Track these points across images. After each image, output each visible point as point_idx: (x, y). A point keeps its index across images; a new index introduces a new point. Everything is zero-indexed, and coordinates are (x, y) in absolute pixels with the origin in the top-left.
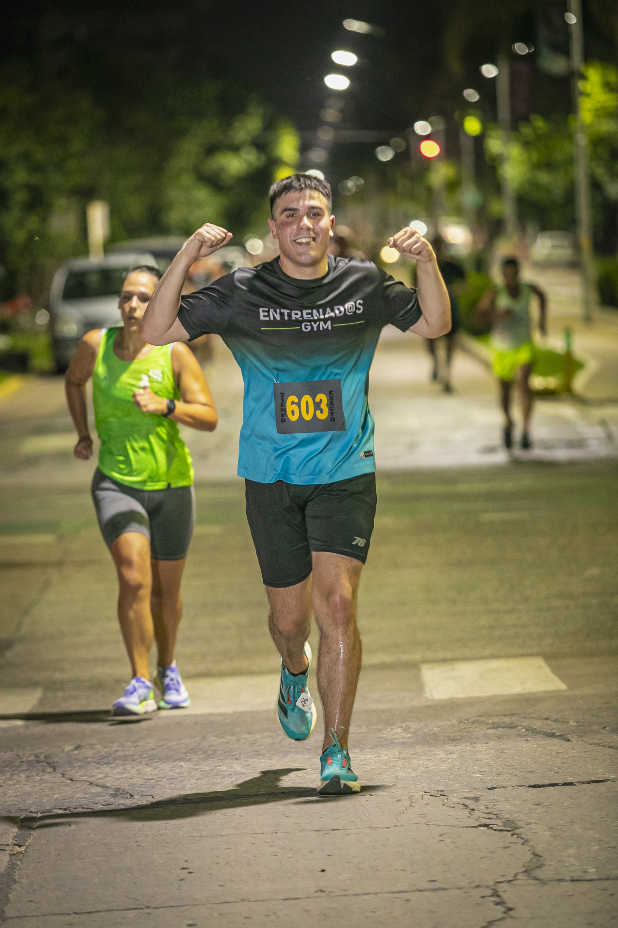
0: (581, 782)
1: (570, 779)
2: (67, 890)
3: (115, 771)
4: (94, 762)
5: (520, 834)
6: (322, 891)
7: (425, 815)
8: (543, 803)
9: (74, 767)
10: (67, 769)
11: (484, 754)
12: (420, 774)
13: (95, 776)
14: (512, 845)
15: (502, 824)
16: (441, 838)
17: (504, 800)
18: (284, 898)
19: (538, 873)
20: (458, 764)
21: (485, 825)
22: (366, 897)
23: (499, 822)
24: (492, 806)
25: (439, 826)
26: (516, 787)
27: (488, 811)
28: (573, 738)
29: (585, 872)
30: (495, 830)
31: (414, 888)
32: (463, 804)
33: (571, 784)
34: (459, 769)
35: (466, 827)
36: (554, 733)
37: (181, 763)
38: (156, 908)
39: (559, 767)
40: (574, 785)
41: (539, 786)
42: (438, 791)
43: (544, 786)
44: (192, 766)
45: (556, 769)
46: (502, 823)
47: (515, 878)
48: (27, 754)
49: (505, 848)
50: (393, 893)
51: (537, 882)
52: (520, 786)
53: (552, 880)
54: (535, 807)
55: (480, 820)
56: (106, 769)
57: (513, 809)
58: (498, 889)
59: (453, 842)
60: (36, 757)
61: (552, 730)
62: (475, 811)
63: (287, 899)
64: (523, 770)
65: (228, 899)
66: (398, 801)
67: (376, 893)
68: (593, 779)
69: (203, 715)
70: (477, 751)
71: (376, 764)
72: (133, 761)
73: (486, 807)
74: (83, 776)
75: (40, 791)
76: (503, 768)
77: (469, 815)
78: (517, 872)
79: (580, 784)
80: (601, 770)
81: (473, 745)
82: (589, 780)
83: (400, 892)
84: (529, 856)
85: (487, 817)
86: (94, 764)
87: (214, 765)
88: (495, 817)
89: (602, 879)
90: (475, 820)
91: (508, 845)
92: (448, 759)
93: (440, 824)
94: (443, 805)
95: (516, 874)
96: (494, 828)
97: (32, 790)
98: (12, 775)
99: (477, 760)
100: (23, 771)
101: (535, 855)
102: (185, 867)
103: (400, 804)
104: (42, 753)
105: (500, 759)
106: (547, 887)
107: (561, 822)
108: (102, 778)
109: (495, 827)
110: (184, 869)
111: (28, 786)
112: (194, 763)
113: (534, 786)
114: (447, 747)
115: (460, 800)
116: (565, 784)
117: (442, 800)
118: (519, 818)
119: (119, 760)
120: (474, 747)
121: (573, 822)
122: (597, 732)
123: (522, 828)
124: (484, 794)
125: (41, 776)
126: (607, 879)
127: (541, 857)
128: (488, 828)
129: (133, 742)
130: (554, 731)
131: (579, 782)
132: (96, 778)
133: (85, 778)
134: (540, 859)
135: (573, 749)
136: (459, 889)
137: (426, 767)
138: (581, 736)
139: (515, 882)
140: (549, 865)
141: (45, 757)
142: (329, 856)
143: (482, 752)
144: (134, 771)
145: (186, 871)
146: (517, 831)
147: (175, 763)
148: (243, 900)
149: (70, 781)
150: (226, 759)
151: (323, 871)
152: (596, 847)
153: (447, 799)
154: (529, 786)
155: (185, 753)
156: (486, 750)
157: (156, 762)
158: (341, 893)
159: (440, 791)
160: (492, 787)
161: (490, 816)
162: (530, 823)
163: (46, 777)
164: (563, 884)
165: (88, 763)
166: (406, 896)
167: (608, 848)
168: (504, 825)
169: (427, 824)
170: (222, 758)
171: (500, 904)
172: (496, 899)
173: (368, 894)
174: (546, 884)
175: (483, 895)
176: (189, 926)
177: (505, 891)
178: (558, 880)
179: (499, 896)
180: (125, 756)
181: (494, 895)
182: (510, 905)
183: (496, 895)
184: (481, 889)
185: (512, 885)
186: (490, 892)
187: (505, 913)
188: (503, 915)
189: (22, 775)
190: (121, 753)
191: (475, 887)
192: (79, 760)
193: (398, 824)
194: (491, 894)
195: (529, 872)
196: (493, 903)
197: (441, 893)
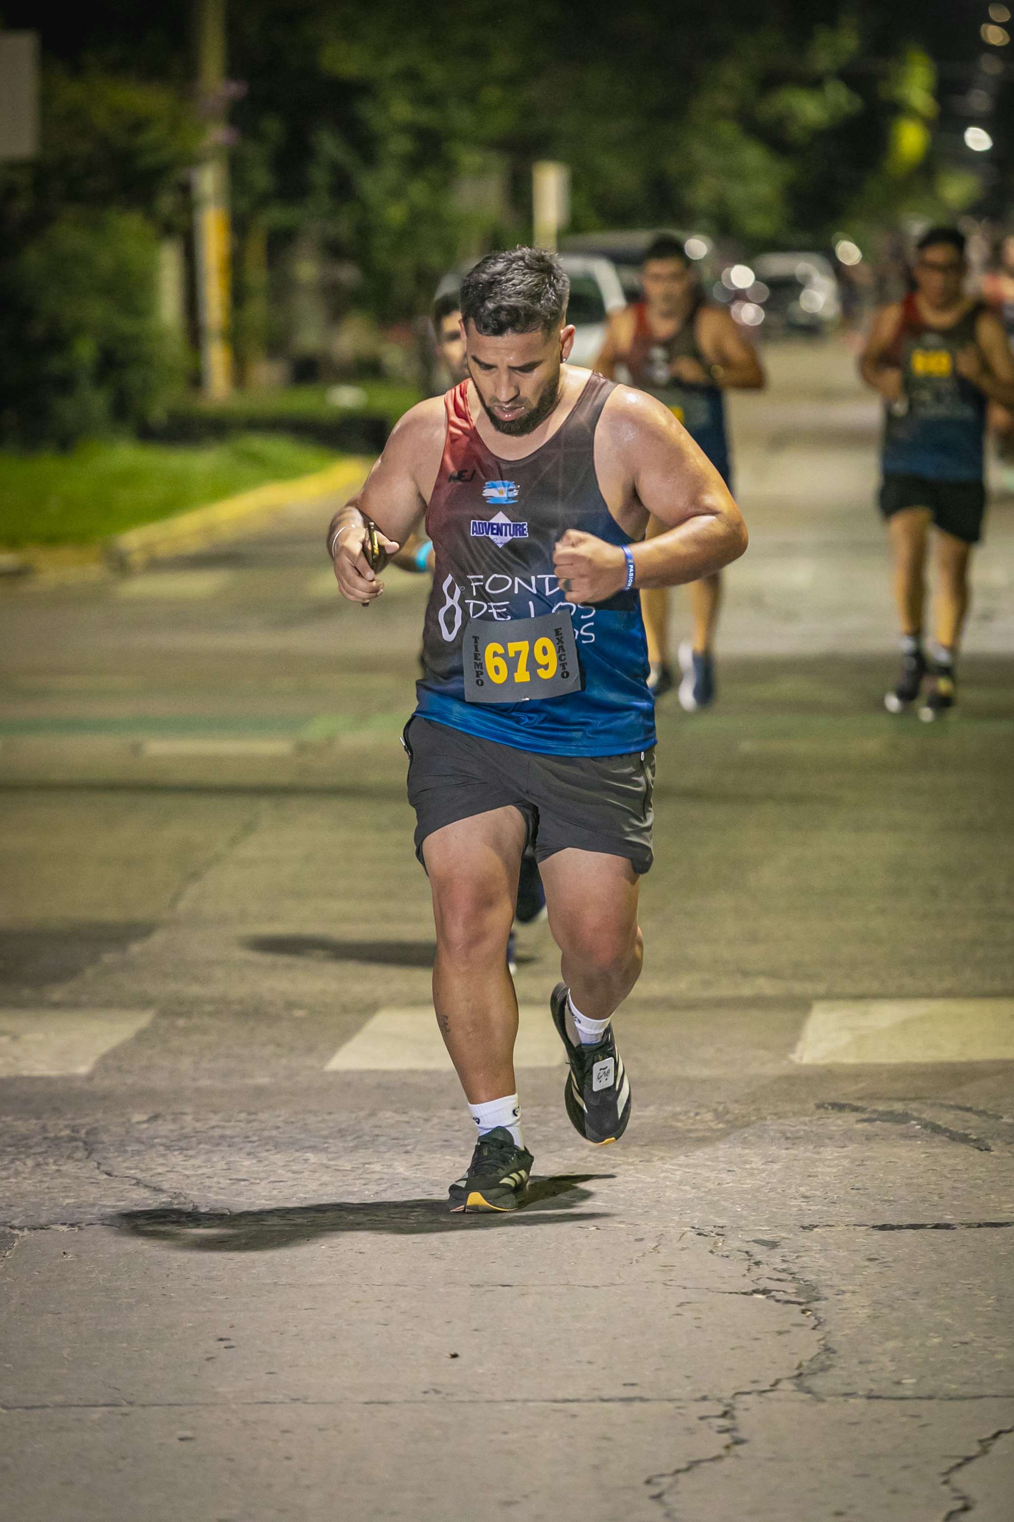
0: (966, 1224)
1: (948, 1218)
3: (192, 1162)
4: (161, 1145)
5: (817, 1309)
6: (437, 1392)
7: (671, 1268)
8: (883, 1258)
9: (126, 1152)
10: (111, 1155)
11: (829, 1166)
12: (702, 1194)
13: (151, 1169)
14: (795, 1329)
15: (794, 1291)
16: (679, 1310)
17: (819, 1248)
18: (367, 1400)
19: (817, 1383)
20: (775, 1181)
21: (765, 1292)
22: (507, 1407)
23: (791, 1288)
24: (794, 1257)
25: (685, 1288)
26: (853, 1227)
27: (784, 1266)
28: (995, 1144)
29: (898, 1383)
30: (778, 1301)
31: (594, 1395)
32: (747, 1252)
33: (948, 1227)
34: (772, 1190)
35: (730, 1293)
36: (967, 1135)
37: (309, 1155)
38: (144, 1406)
39: (942, 1195)
40: (954, 1229)
41: (892, 1228)
42: (715, 1227)
43: (900, 1227)
44: (325, 1161)
45: (936, 1198)
46: (796, 1289)
47: (774, 1387)
48: (60, 1127)
49: (780, 1333)
50: (556, 1401)
51: (809, 1396)
52: (860, 1226)
53: (835, 1394)
54: (867, 1263)
55: (760, 1282)
56: (176, 1158)
57: (828, 1265)
58: (736, 1406)
59: (696, 1319)
60: (73, 1131)
61: (966, 1129)
62: (761, 1266)
63: (372, 1403)
64: (879, 1197)
65: (271, 1397)
66: (637, 1240)
67: (526, 1401)
68: (989, 1220)
69: (399, 1072)
70: (820, 1159)
71: (637, 1173)
72: (230, 1146)
73: (783, 1258)
74: (131, 1169)
75: (47, 1190)
76: (847, 1192)
77: (746, 1272)
78: (778, 1377)
79: (963, 1227)
81: (817, 1150)
82: (982, 1222)
83: (566, 1401)
84: (814, 1350)
85: (775, 1277)
86: (162, 1148)
87: (362, 1161)
88: (790, 1278)
89: (920, 1398)
90: (753, 1281)
91: (788, 1328)
92: (764, 1171)
93: (689, 1285)
94: (711, 1252)
95: (777, 1382)
96: (778, 1298)
97: (33, 1188)
98: (12, 1161)
99: (809, 1176)
100: (34, 1154)
101: (828, 1349)
102: (224, 1337)
103: (638, 1245)
104: (83, 1125)
105: (851, 1176)
106: (822, 1406)
107: (897, 1293)
108: (160, 1174)
109: (780, 1296)
110: (221, 1340)
111: (30, 1181)
112: (330, 1156)
113: (883, 1228)
114: (773, 1150)
115: (745, 1244)
116: (937, 1227)
117: (713, 1242)
118: (829, 1283)
119: (206, 1143)
120: (818, 1153)
121: (917, 1293)
123: (826, 1299)
124: (792, 1236)
125: (61, 1165)
126: (930, 1398)
127: (834, 1352)
128: (767, 1298)
129: (250, 1114)
130: (968, 1132)
131: (962, 1224)
132: (151, 1173)
133: (132, 1172)
134: (832, 1356)
135: (981, 1166)
136: (670, 1400)
137: (719, 1184)
138: (1011, 1144)
139: (770, 1394)
140: (842, 1368)
141: (87, 1133)
142: (476, 1330)
143: (827, 1163)
144: (222, 1165)
145: (223, 1344)
146: (816, 1305)
147: (298, 1154)
148: (295, 1400)
149: (105, 1176)
150: (389, 1151)
151: (455, 1356)
152: (936, 1341)
153: (723, 1241)
154: (874, 1227)
155: (326, 1137)
156: (836, 1158)
157: (267, 1151)
158: (466, 1398)
159: (719, 1227)
160: (810, 1225)
161: (782, 1276)
162: (844, 1292)
163: (69, 1167)
164: (851, 1401)
165: (153, 1146)
166: (573, 1407)
167: (955, 1342)
168: (798, 1293)
169: (665, 1284)
170: (383, 1149)
171: (727, 1431)
172: (725, 1422)
173: (513, 1401)
174: (822, 1401)
175: (705, 1414)
176: (181, 1439)
177: (747, 1409)
178: (846, 1395)
179: (733, 1418)
180: (222, 1137)
181: (725, 1415)
182: (741, 1435)
183: (728, 1416)
184: (706, 1403)
185: (762, 1400)
186: (721, 1409)
187: (727, 1447)
188: (723, 1452)
189: (30, 1163)
190: (217, 1132)
191: (697, 1400)
192: (139, 1141)
193: (618, 1281)
194: (719, 1413)
195: (802, 1378)
196: (716, 1429)
197: (637, 1406)
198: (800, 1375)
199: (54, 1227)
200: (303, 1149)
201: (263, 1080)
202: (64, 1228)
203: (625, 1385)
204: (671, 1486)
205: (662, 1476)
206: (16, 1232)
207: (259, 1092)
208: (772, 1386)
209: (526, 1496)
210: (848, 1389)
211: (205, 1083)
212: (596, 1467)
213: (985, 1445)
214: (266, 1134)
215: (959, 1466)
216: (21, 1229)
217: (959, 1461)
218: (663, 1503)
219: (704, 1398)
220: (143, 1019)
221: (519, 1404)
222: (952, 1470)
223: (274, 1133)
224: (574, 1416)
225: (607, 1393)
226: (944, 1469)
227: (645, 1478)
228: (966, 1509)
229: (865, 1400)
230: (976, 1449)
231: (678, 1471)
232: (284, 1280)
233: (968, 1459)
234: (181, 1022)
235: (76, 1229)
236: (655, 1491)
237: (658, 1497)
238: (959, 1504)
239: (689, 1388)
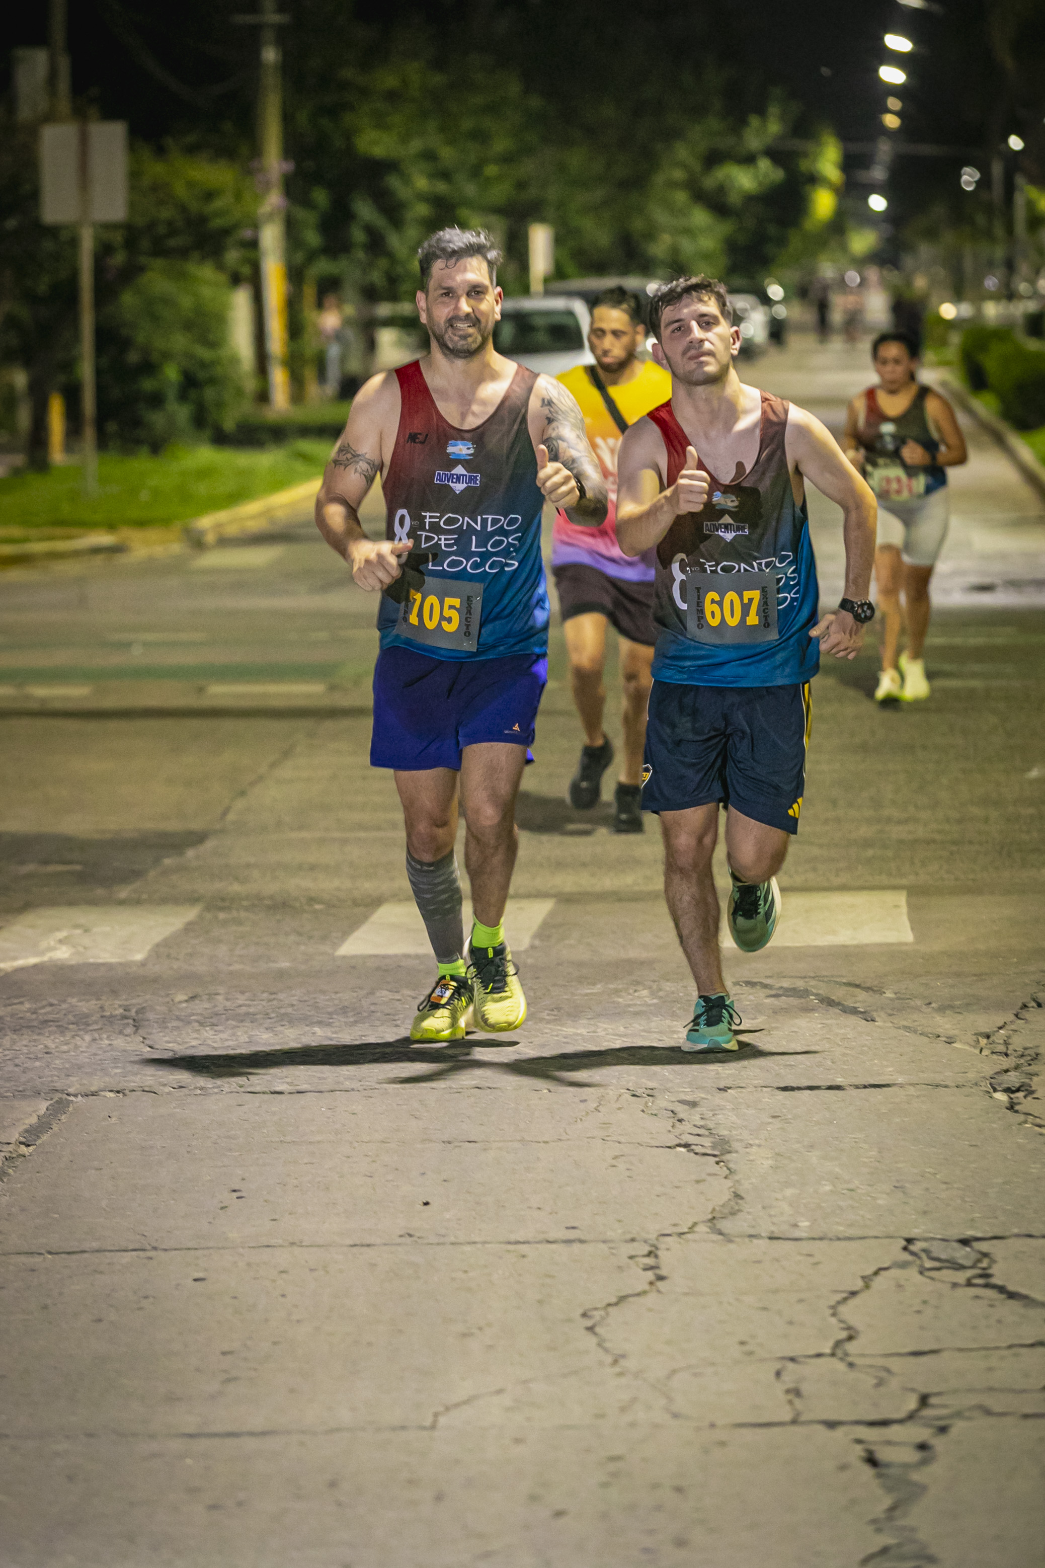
0: (855, 1085)
1: (839, 1081)
2: (56, 1216)
3: (222, 1036)
4: (197, 1021)
5: (728, 1161)
6: (410, 1235)
7: (609, 1125)
8: (785, 1115)
9: (167, 1027)
10: (154, 1031)
13: (187, 1042)
14: (709, 1178)
15: (710, 1145)
16: (614, 1162)
17: (732, 1107)
18: (352, 1243)
19: (726, 1225)
21: (686, 1146)
22: (468, 1248)
23: (707, 1142)
24: (711, 1115)
25: (619, 1143)
26: (759, 1089)
27: (702, 1123)
28: (879, 1016)
29: (796, 1226)
30: (696, 1154)
31: (541, 1237)
32: (672, 1111)
33: (838, 1088)
35: (657, 1147)
36: (855, 1008)
37: (317, 1029)
38: (166, 1250)
39: (834, 1060)
40: (843, 1089)
41: (792, 1089)
42: (647, 1089)
43: (799, 1089)
44: (329, 1034)
45: (830, 1063)
46: (712, 1143)
47: (692, 1229)
48: (114, 1007)
49: (698, 1182)
50: (509, 1243)
51: (721, 1237)
52: (766, 1087)
53: (741, 1236)
54: (771, 1120)
55: (683, 1137)
57: (739, 1122)
58: (659, 1246)
59: (628, 1169)
60: (125, 1010)
61: (855, 1003)
62: (684, 1123)
63: (355, 1245)
65: (273, 1242)
66: (581, 1101)
67: (485, 1243)
68: (872, 1082)
69: (396, 956)
72: (252, 1022)
73: (702, 1116)
74: (169, 1042)
75: (99, 1062)
77: (671, 1129)
78: (695, 1220)
79: (852, 1088)
80: (891, 1069)
82: (866, 1084)
83: (518, 1243)
84: (726, 1196)
85: (695, 1133)
86: (196, 1024)
87: (360, 1033)
88: (707, 1133)
89: (814, 1239)
90: (676, 1136)
91: (704, 1176)
93: (622, 1139)
94: (643, 1111)
95: (695, 1224)
96: (697, 1151)
97: (87, 1060)
98: (73, 1037)
100: (91, 1031)
101: (737, 1196)
102: (236, 1188)
103: (582, 1106)
104: (134, 1005)
106: (732, 1246)
107: (796, 1146)
108: (193, 1047)
109: (698, 1149)
110: (234, 1191)
111: (86, 1054)
112: (333, 1030)
113: (785, 1089)
115: (671, 1104)
116: (830, 1088)
117: (644, 1103)
118: (739, 1137)
119: (233, 1020)
121: (812, 1146)
122: (917, 1009)
123: (737, 1152)
124: (709, 1097)
125: (112, 1040)
126: (821, 1239)
127: (742, 1198)
128: (688, 1151)
129: (272, 994)
130: (856, 1005)
131: (851, 1086)
132: (186, 1046)
133: (171, 1045)
134: (740, 1201)
135: (868, 1035)
136: (604, 1242)
138: (890, 1015)
139: (689, 1236)
140: (749, 1213)
141: (137, 1012)
142: (445, 1181)
145: (235, 1195)
146: (728, 1157)
147: (308, 1028)
148: (293, 1244)
149: (149, 1049)
150: (382, 1025)
151: (426, 1204)
152: (828, 1188)
153: (653, 1101)
154: (778, 1088)
155: (330, 1014)
157: (283, 1026)
158: (435, 1240)
159: (650, 1089)
160: (725, 1087)
161: (701, 1131)
162: (751, 1145)
163: (118, 1041)
164: (755, 1241)
165: (189, 1023)
166: (523, 1248)
167: (843, 1189)
168: (714, 1147)
169: (603, 1140)
170: (378, 1023)
171: (651, 1268)
172: (650, 1261)
173: (474, 1243)
174: (731, 1241)
175: (633, 1253)
176: (195, 1280)
177: (668, 1249)
178: (751, 1236)
179: (656, 1256)
180: (248, 1014)
181: (649, 1254)
182: (663, 1272)
183: (652, 1255)
184: (635, 1244)
185: (682, 1241)
186: (646, 1249)
187: (651, 1283)
188: (647, 1287)
189: (88, 1038)
190: (244, 1010)
191: (626, 1241)
192: (178, 1018)
193: (564, 1137)
194: (645, 1252)
195: (715, 1221)
196: (642, 1266)
197: (576, 1247)
198: (714, 1218)
199: (102, 1093)
200: (312, 1024)
201: (285, 964)
202: (112, 1095)
203: (567, 1228)
204: (603, 1318)
205: (596, 1309)
206: (72, 1098)
207: (281, 974)
208: (690, 1228)
209: (480, 1329)
210: (752, 1232)
211: (237, 967)
212: (540, 1302)
213: (867, 1281)
214: (283, 1011)
215: (845, 1300)
216: (76, 1096)
217: (845, 1295)
218: (595, 1334)
219: (633, 1240)
220: (191, 913)
221: (479, 1246)
222: (839, 1303)
223: (290, 1010)
224: (524, 1256)
225: (552, 1236)
226: (833, 1303)
227: (581, 1311)
228: (850, 1338)
229: (768, 1241)
230: (860, 1284)
231: (609, 1305)
232: (288, 1139)
233: (853, 1294)
234: (222, 916)
235: (121, 1095)
236: (589, 1323)
237: (591, 1329)
238: (844, 1335)
239: (620, 1231)
